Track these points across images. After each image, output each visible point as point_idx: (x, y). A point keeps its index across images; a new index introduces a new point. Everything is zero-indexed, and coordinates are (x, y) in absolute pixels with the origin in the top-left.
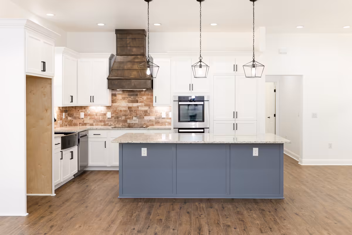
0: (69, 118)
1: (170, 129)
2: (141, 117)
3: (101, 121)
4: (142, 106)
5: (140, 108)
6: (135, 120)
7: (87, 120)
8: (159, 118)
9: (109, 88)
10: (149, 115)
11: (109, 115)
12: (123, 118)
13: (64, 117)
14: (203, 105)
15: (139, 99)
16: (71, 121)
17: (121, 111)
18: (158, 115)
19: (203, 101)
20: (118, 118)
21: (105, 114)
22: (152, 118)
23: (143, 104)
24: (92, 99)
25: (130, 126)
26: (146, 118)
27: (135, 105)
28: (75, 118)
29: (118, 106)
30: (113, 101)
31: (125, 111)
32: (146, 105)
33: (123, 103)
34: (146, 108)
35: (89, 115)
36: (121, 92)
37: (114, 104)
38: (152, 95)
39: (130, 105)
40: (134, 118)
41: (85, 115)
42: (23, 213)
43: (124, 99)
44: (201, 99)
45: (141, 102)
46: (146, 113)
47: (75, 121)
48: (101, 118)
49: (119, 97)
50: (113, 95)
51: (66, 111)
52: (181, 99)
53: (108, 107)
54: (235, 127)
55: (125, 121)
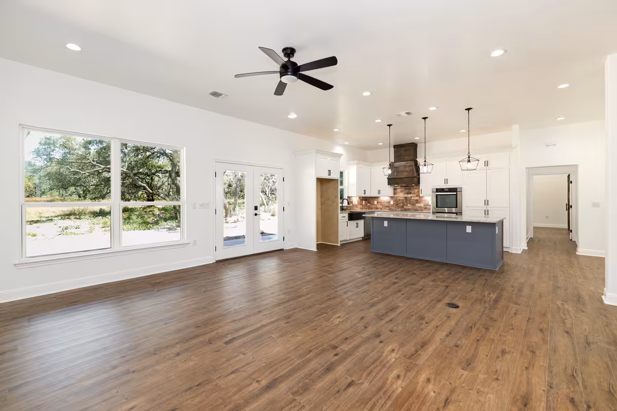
0: (368, 204)
1: (430, 213)
2: (413, 205)
3: (387, 207)
4: (414, 196)
5: (413, 198)
6: (409, 206)
7: (379, 206)
8: (427, 205)
9: (388, 185)
10: (419, 203)
11: (392, 203)
12: (401, 204)
13: (364, 203)
14: (457, 195)
15: (413, 192)
16: (369, 206)
17: (400, 200)
18: (426, 203)
19: (457, 192)
20: (398, 204)
21: (389, 202)
22: (422, 205)
23: (415, 195)
24: (379, 192)
25: (406, 210)
26: (417, 205)
27: (409, 196)
28: (372, 204)
29: (398, 197)
30: (394, 194)
31: (402, 200)
32: (417, 196)
33: (401, 195)
34: (417, 198)
35: (380, 203)
36: (399, 187)
37: (395, 195)
38: (419, 188)
39: (406, 196)
40: (409, 205)
41: (377, 202)
42: (315, 249)
43: (401, 191)
44: (455, 190)
45: (413, 194)
46: (417, 201)
47: (371, 206)
48: (387, 204)
49: (399, 190)
50: (395, 189)
51: (366, 200)
52: (438, 190)
53: (392, 197)
54: (487, 213)
55: (403, 207)
